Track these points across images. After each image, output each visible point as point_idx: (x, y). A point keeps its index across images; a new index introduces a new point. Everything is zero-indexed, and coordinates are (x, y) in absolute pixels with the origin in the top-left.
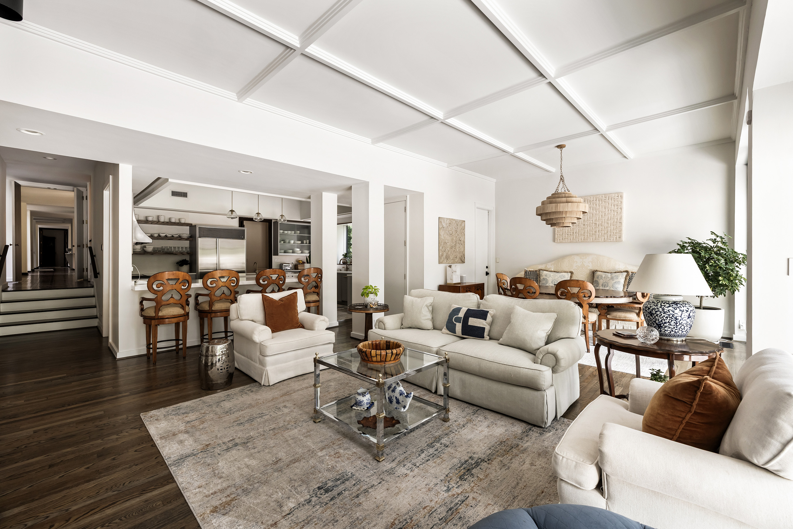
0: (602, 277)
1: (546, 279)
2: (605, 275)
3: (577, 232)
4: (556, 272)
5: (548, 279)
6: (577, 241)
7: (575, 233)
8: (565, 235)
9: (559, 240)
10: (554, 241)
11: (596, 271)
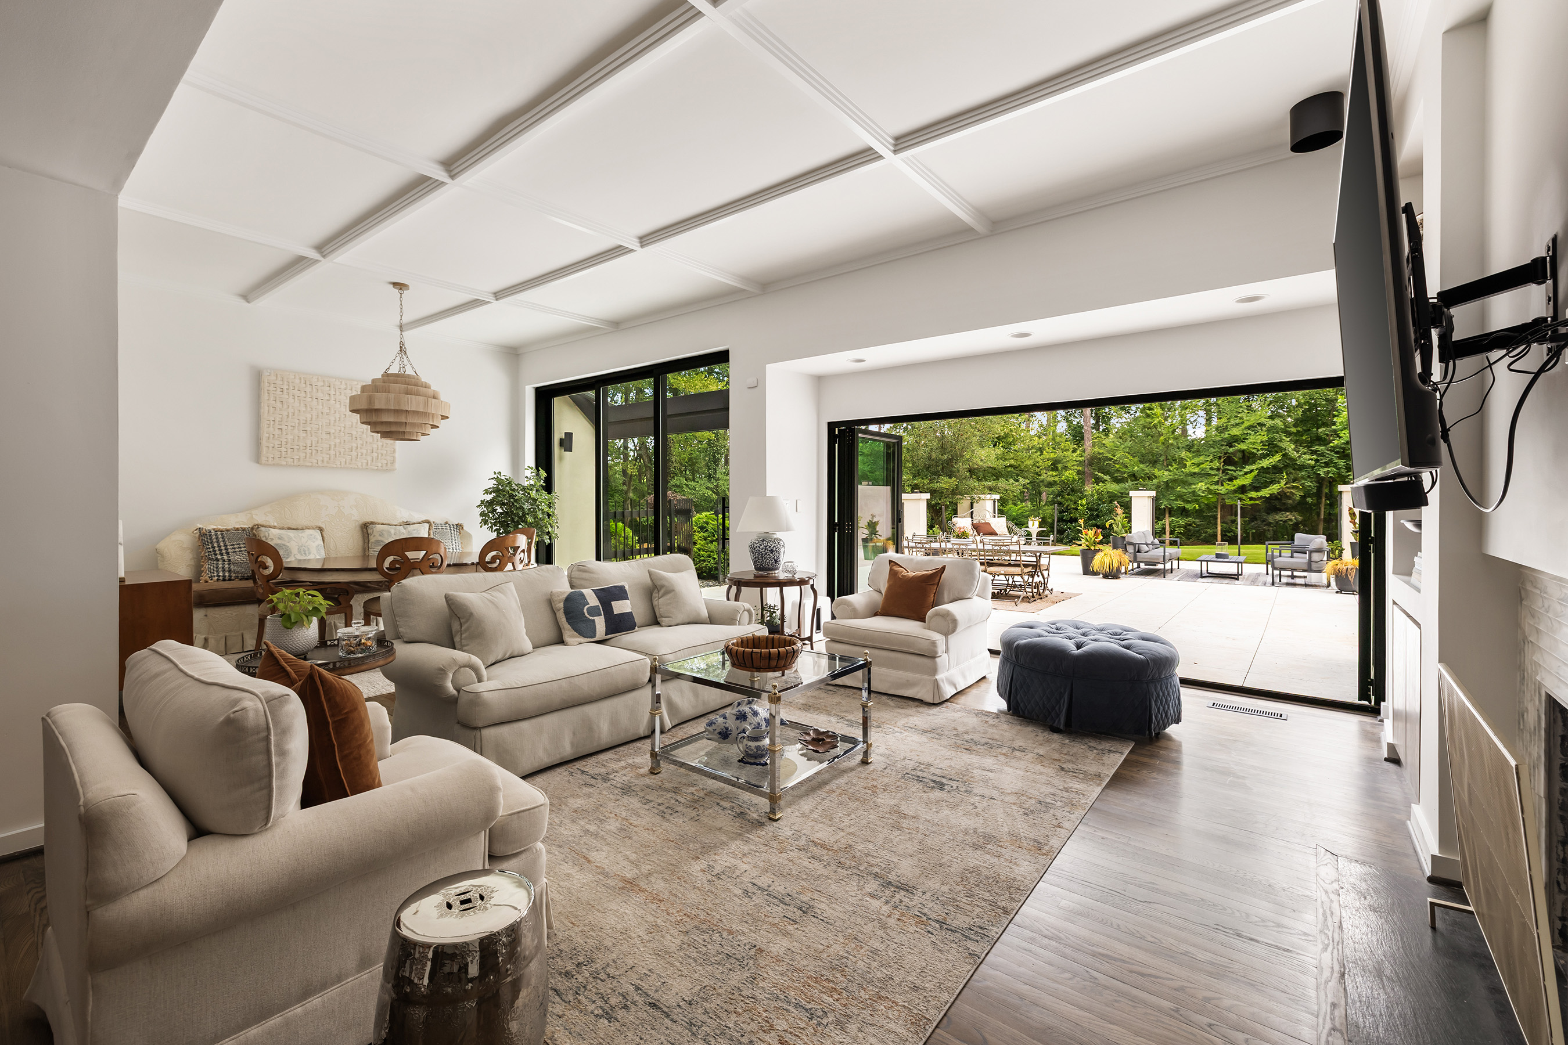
0: (390, 532)
1: (284, 545)
2: (395, 529)
3: (314, 445)
4: (293, 529)
5: (288, 544)
6: (314, 464)
7: (308, 448)
8: (285, 450)
9: (270, 459)
10: (257, 458)
11: (372, 523)
